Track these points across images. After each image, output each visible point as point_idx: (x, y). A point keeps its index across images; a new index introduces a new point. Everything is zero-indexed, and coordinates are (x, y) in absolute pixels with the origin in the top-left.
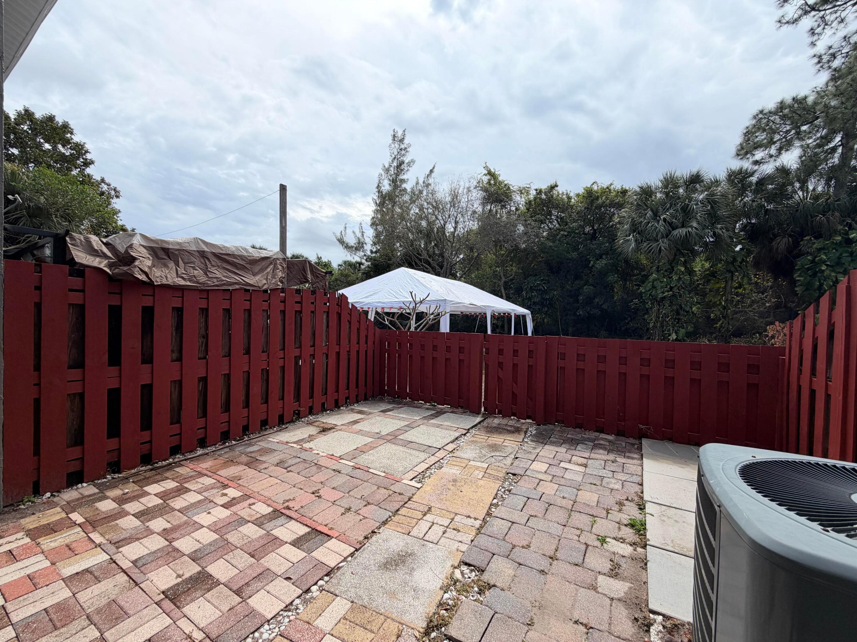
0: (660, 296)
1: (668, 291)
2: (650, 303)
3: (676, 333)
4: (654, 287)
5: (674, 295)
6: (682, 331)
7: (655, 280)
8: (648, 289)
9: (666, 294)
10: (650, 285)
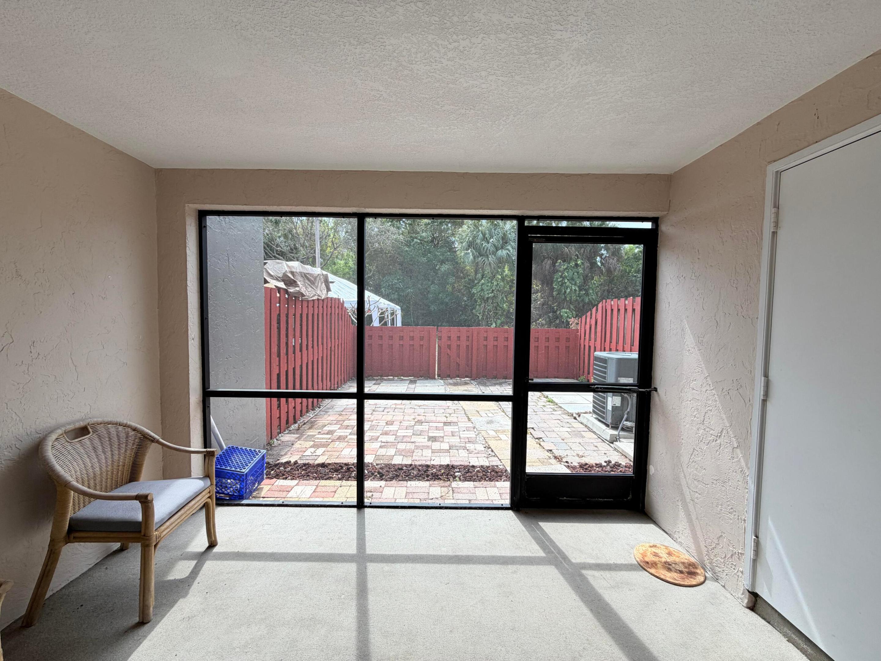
0: (487, 296)
1: (491, 293)
2: (479, 301)
3: (495, 323)
4: (482, 290)
5: (494, 296)
6: (499, 322)
7: (483, 284)
8: (478, 290)
9: (490, 295)
10: (479, 288)
